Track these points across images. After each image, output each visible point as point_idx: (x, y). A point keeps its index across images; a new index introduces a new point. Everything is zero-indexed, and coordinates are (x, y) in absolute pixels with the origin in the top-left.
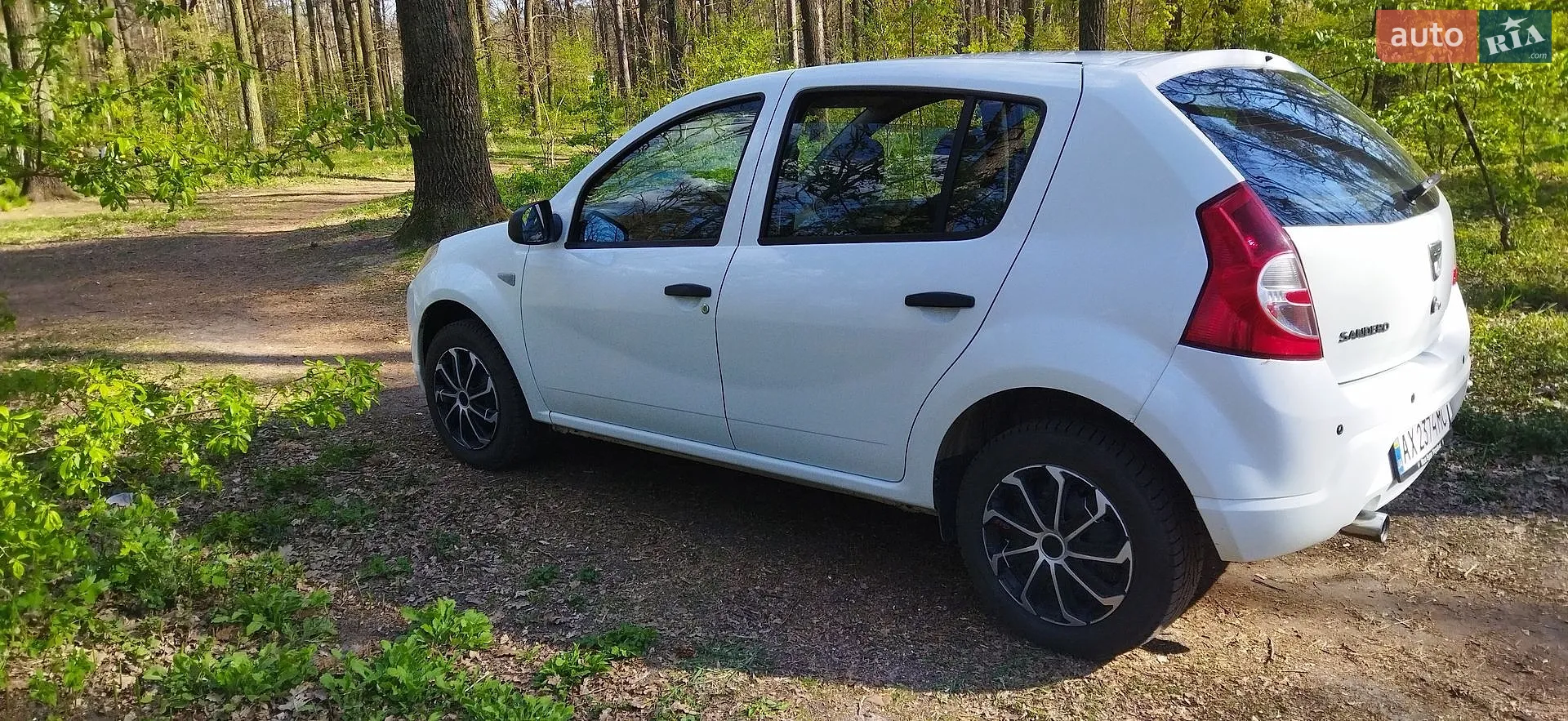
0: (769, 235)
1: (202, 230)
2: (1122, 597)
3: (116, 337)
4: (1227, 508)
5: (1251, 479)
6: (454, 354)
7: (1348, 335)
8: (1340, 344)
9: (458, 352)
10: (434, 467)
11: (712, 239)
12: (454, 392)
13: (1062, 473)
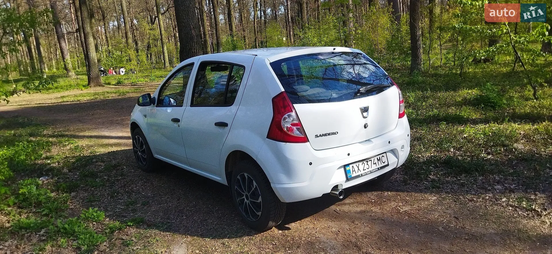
0: (192, 105)
1: (132, 96)
2: (261, 212)
3: (82, 131)
4: (278, 186)
5: (283, 177)
6: (137, 137)
7: (319, 135)
8: (316, 138)
9: (138, 137)
10: (133, 171)
11: (181, 106)
12: (137, 149)
13: (247, 175)
